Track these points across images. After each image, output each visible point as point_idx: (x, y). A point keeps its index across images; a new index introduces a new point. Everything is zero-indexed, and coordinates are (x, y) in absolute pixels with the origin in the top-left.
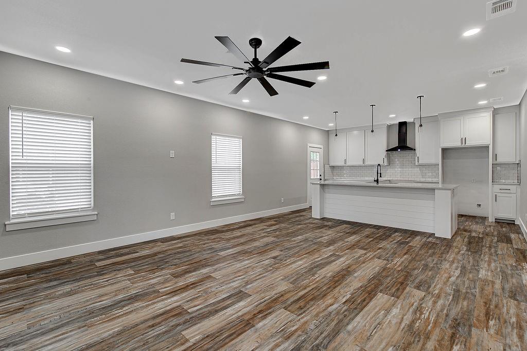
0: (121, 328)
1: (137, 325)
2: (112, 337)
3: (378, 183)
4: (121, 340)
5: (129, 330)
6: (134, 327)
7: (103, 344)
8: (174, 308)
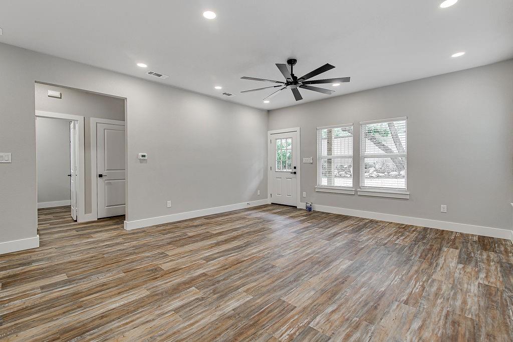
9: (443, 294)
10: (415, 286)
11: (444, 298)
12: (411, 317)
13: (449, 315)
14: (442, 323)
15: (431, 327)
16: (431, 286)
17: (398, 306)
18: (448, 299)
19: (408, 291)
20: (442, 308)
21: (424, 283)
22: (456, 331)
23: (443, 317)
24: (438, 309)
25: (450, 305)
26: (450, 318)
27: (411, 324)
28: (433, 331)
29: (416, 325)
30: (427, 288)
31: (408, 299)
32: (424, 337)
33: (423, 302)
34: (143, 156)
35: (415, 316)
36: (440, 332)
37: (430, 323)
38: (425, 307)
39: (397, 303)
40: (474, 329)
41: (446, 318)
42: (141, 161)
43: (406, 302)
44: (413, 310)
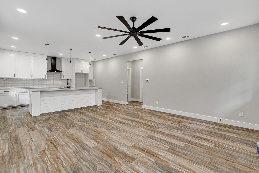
0: (194, 164)
1: (188, 159)
2: (201, 164)
3: (69, 88)
4: (199, 160)
5: (193, 161)
6: (190, 160)
7: (207, 165)
8: (169, 152)
9: (32, 168)
10: (49, 160)
11: (30, 165)
12: (37, 148)
13: (24, 159)
14: (25, 154)
15: (28, 150)
16: (42, 167)
17: (46, 148)
18: (28, 166)
19: (49, 155)
20: (28, 160)
21: (47, 166)
22: (19, 155)
23: (26, 156)
24: (30, 158)
25: (25, 164)
26: (22, 158)
27: (36, 147)
28: (27, 150)
29: (34, 148)
30: (42, 164)
31: (45, 152)
32: (29, 147)
33: (38, 156)
34: (147, 80)
35: (36, 149)
36: (24, 151)
37: (30, 151)
38: (36, 155)
39: (47, 148)
40: (11, 161)
41: (24, 157)
42: (147, 82)
43: (44, 151)
44: (39, 150)
